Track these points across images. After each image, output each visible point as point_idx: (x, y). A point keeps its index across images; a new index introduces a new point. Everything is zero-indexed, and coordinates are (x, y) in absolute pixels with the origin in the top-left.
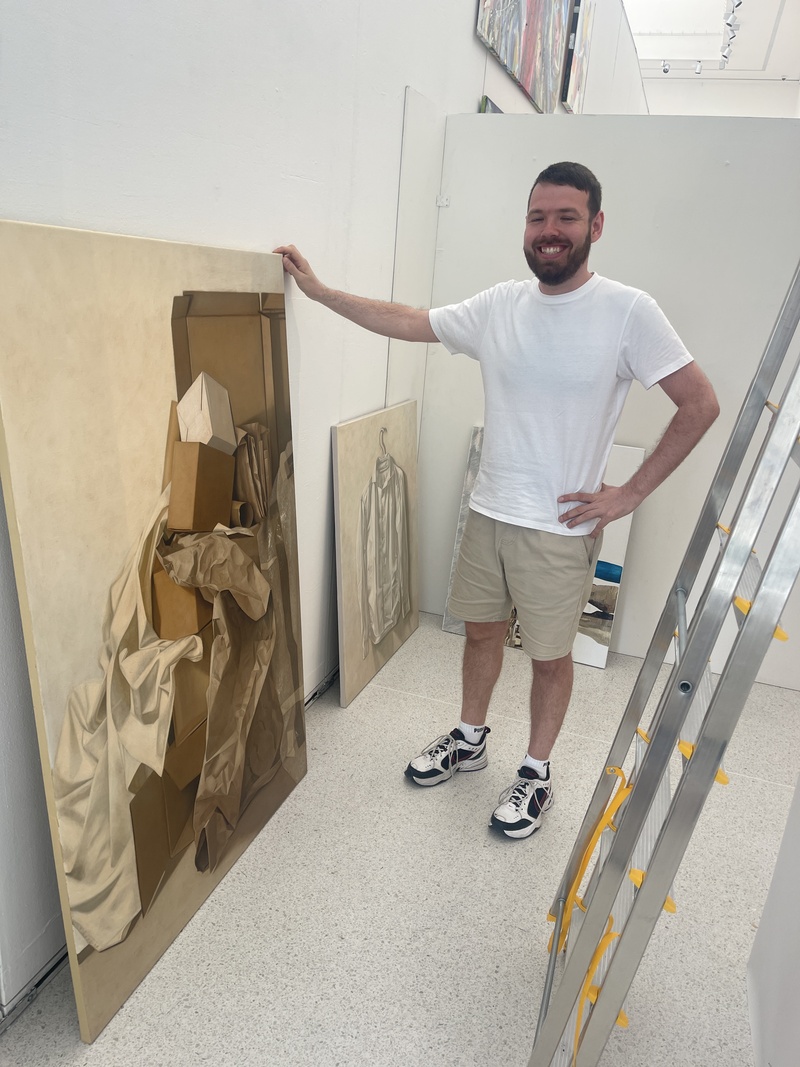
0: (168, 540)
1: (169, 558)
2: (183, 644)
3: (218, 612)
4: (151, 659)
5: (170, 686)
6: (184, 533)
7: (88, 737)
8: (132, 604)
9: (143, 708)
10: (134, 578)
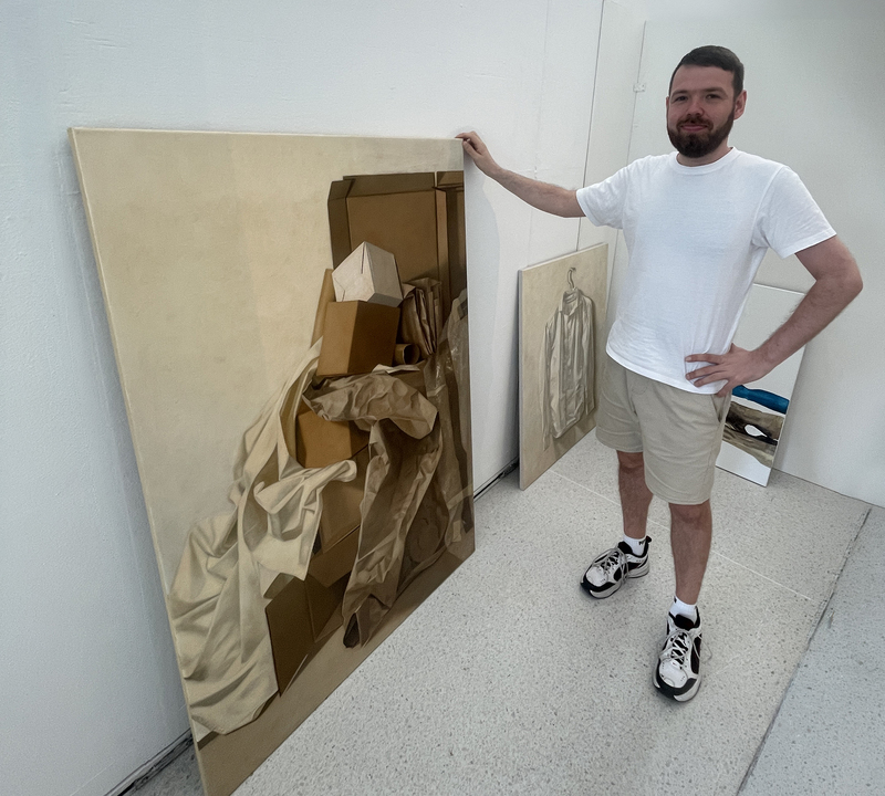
0: (318, 385)
1: (318, 400)
2: (334, 468)
3: (375, 436)
4: (294, 486)
5: (316, 506)
6: (338, 377)
7: (213, 562)
8: (273, 441)
9: (282, 528)
10: (275, 419)
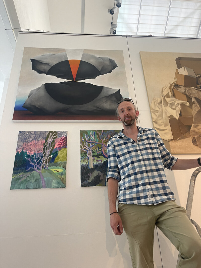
0: (176, 86)
1: (177, 88)
2: (183, 101)
3: (193, 100)
4: (173, 101)
5: (179, 106)
6: (181, 86)
7: (158, 105)
8: (167, 91)
9: (171, 107)
10: (168, 88)
